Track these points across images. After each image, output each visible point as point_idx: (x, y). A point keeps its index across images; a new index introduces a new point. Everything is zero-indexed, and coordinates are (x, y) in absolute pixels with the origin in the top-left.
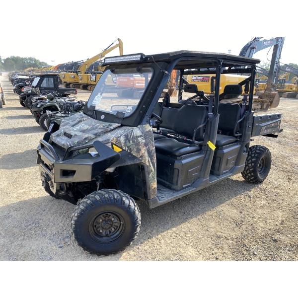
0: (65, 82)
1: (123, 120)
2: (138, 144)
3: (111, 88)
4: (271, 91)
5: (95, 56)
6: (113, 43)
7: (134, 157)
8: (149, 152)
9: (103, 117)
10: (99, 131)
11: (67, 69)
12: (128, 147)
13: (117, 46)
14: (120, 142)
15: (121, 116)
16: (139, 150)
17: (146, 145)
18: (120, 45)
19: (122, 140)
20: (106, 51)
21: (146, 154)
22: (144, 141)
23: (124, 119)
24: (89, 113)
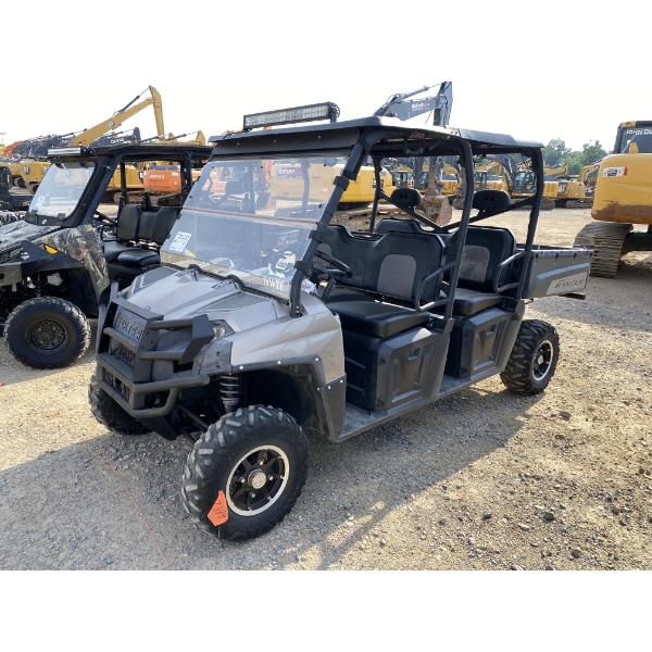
0: (31, 183)
1: (63, 222)
2: (77, 245)
3: (137, 194)
4: (435, 194)
5: (99, 125)
6: (138, 97)
7: (74, 260)
8: (93, 256)
9: (44, 222)
10: (34, 234)
11: (37, 153)
12: (65, 248)
13: (148, 102)
14: (53, 243)
15: (61, 218)
16: (79, 253)
17: (87, 247)
18: (155, 101)
19: (56, 240)
20: (124, 113)
21: (89, 257)
22: (84, 242)
23: (65, 220)
24: (30, 219)
